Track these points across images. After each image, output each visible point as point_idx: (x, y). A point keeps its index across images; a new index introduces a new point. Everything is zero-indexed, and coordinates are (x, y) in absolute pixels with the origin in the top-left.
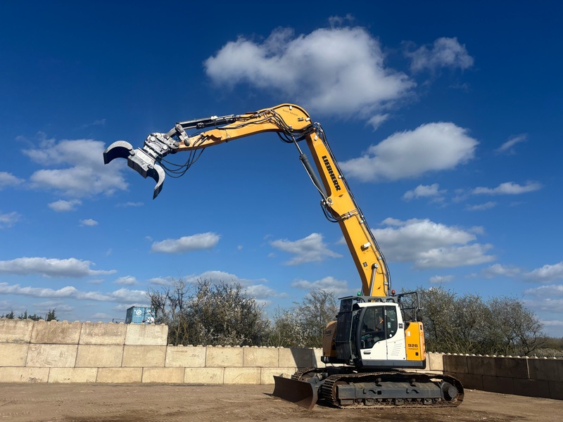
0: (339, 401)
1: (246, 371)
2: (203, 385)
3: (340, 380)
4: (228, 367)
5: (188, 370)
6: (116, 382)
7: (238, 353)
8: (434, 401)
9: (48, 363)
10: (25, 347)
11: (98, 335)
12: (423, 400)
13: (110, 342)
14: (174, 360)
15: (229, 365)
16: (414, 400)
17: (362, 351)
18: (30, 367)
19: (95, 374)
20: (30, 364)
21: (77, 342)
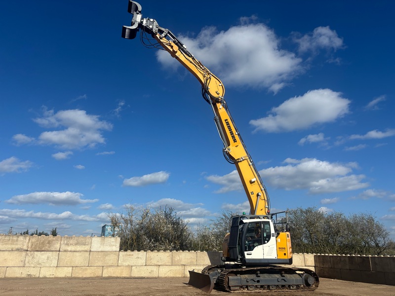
0: (229, 287)
1: (174, 268)
2: (144, 278)
3: (230, 273)
4: (162, 265)
5: (134, 267)
6: (85, 276)
7: (168, 255)
8: (298, 287)
9: (39, 264)
10: (24, 253)
11: (73, 245)
12: (289, 286)
13: (81, 249)
14: (124, 261)
15: (162, 264)
16: (283, 286)
17: (246, 253)
18: (28, 267)
19: (71, 271)
20: (27, 265)
21: (58, 249)
